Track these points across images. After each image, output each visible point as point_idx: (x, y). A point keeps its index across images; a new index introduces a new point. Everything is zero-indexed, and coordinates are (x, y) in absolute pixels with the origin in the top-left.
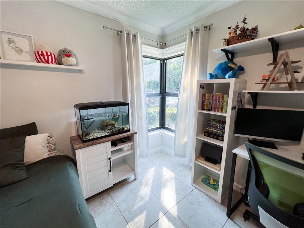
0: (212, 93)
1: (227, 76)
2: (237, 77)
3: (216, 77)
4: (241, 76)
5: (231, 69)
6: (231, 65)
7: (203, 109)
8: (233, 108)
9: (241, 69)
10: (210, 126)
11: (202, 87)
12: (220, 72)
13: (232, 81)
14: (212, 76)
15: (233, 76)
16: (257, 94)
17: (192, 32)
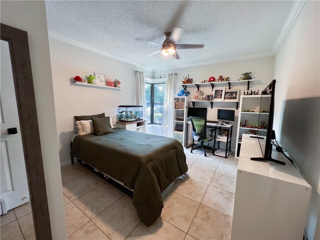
0: (179, 102)
1: (184, 95)
2: (188, 96)
3: (180, 95)
4: (189, 95)
5: (185, 93)
6: (185, 91)
7: (176, 109)
8: (186, 107)
9: (189, 93)
10: (179, 116)
11: (175, 99)
12: (182, 93)
13: (185, 97)
14: (178, 95)
15: (186, 95)
16: (194, 102)
17: (169, 75)
